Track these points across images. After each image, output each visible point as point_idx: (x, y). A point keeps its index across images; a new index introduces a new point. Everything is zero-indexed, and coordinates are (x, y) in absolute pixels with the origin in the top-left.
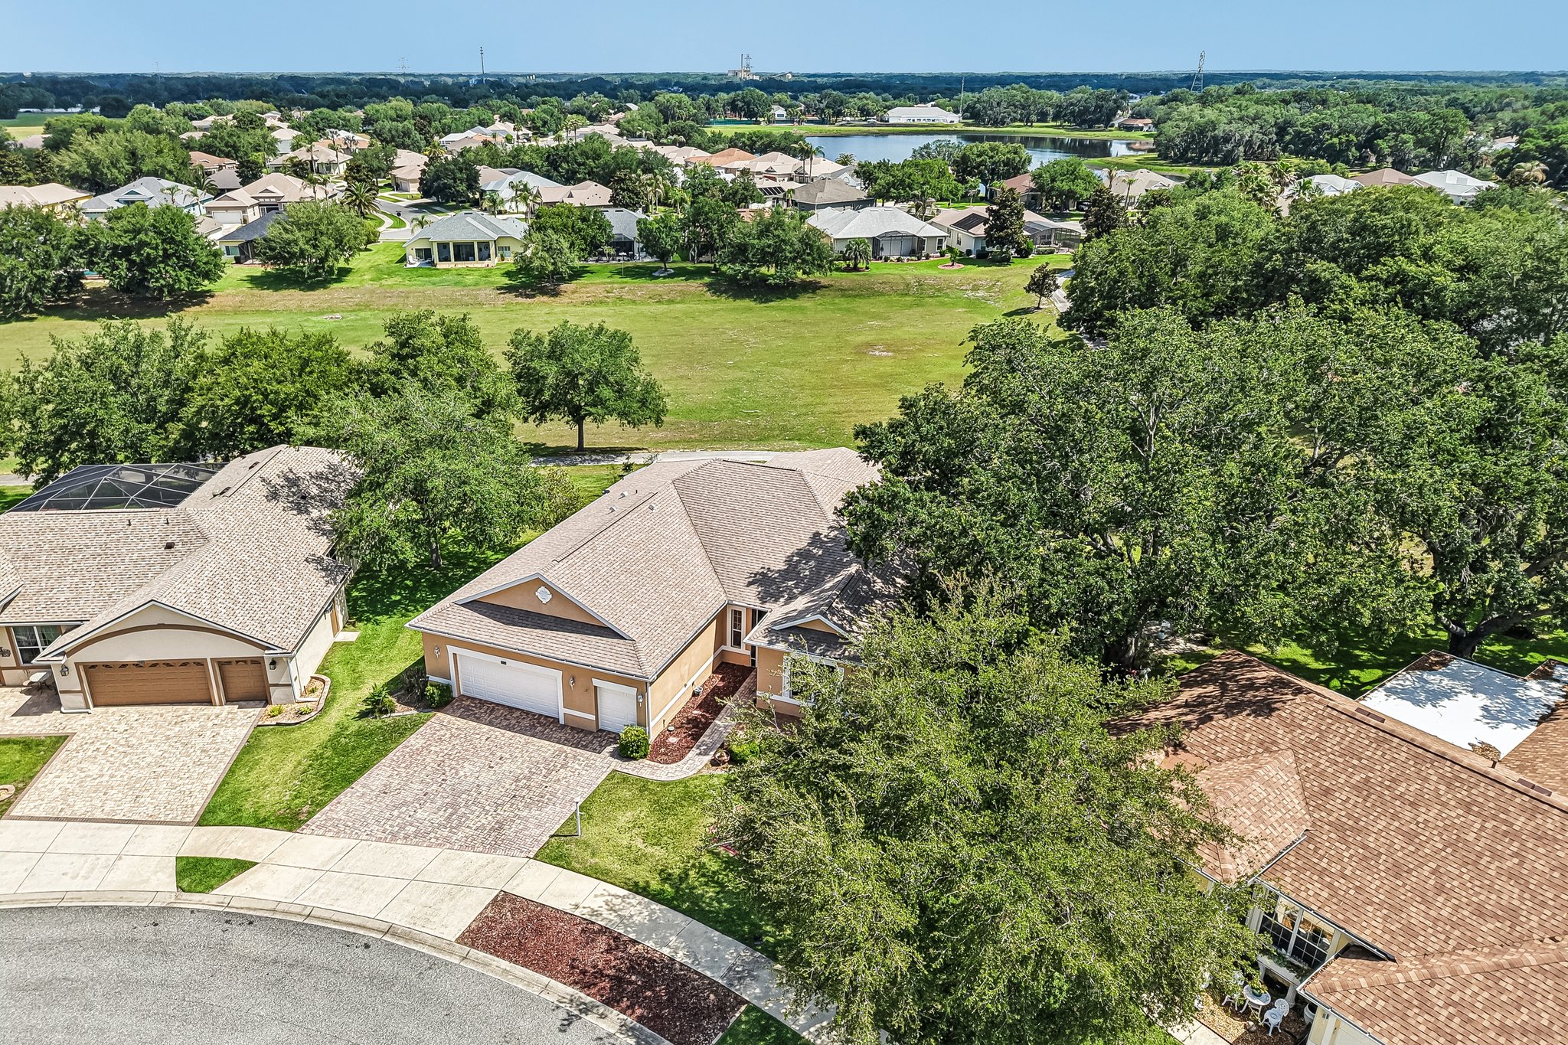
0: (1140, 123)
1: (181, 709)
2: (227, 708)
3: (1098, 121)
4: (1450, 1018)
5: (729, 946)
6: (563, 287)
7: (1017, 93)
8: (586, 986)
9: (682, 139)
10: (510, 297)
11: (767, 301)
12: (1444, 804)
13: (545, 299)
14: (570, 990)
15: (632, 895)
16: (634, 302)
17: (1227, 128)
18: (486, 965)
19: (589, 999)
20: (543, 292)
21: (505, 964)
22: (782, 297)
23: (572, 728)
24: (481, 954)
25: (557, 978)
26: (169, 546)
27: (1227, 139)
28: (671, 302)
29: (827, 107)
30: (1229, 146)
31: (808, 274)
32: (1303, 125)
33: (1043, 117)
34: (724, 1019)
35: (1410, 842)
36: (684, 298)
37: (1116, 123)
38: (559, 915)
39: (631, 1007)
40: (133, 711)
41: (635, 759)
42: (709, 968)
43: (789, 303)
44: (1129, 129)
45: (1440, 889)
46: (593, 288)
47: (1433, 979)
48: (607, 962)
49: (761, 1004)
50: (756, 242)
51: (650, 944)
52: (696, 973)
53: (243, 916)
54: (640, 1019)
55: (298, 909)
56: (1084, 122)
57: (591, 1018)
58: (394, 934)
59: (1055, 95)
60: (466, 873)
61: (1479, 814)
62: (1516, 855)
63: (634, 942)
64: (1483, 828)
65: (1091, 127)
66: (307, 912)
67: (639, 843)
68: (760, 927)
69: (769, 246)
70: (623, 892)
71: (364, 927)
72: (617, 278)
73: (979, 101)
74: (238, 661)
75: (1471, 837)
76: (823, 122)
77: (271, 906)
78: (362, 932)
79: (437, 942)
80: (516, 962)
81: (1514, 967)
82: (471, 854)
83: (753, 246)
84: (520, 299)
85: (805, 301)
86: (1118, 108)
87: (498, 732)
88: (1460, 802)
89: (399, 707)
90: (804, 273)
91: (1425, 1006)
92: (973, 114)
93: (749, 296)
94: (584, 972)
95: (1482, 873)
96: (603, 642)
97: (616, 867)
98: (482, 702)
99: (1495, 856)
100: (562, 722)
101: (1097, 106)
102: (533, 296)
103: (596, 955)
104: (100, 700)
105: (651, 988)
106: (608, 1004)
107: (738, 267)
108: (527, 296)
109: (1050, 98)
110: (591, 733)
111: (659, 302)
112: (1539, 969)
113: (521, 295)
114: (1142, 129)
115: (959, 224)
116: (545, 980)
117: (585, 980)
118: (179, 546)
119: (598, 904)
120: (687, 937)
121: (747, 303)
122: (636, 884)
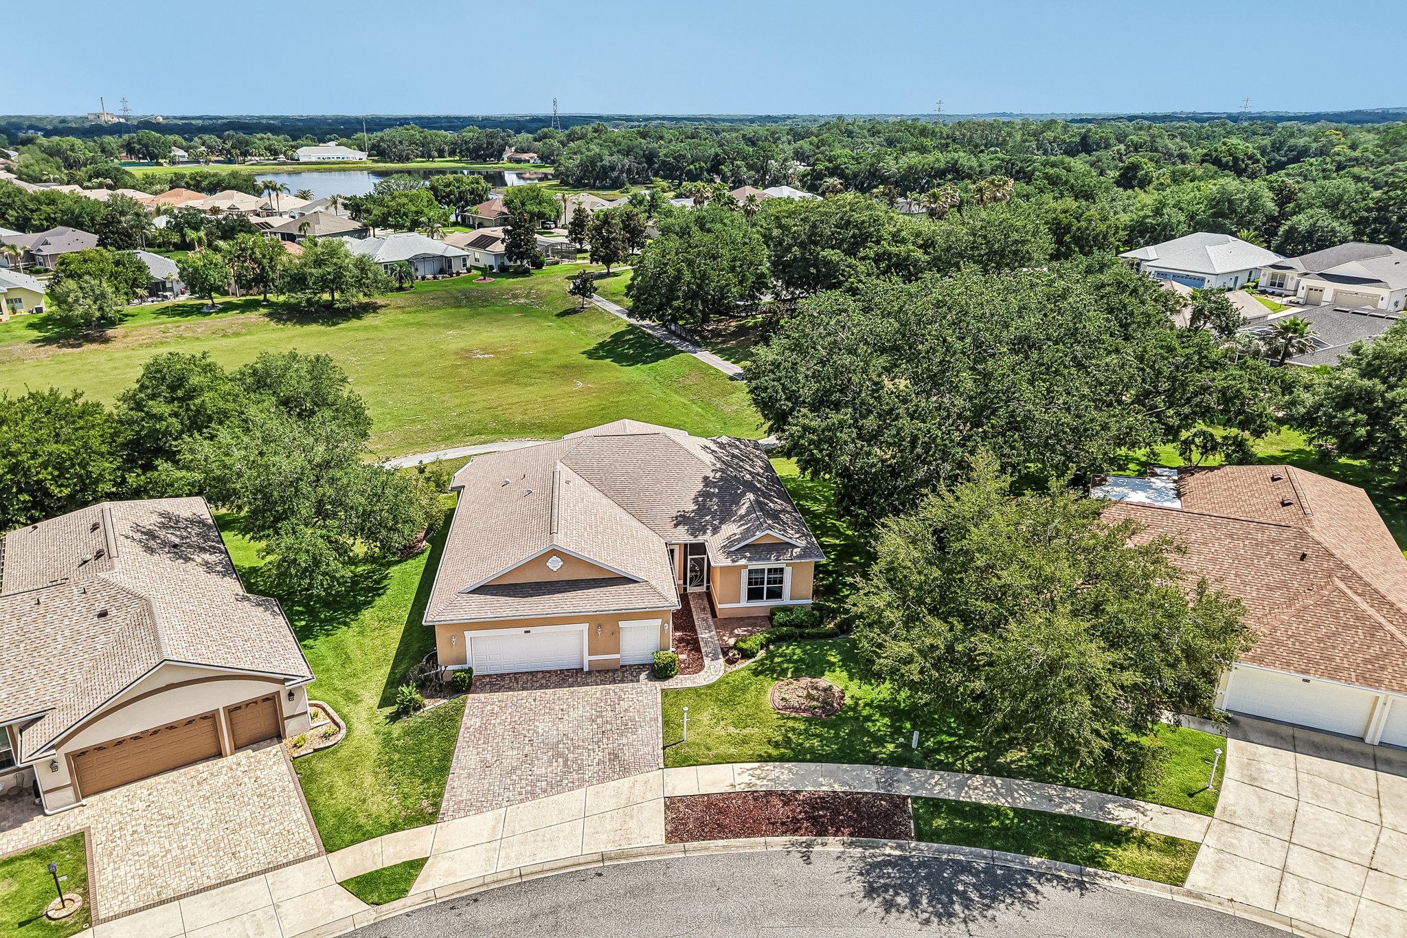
0: (525, 156)
1: (191, 770)
2: (241, 755)
3: (491, 156)
4: (1294, 644)
5: (862, 770)
6: (110, 332)
7: (416, 133)
8: (795, 831)
9: (109, 181)
10: (53, 349)
11: (334, 324)
12: (1219, 539)
13: (94, 346)
14: (785, 838)
15: (764, 764)
16: (198, 339)
17: (610, 158)
18: (706, 849)
19: (804, 838)
20: (90, 339)
21: (720, 842)
22: (348, 319)
23: (599, 672)
24: (696, 844)
25: (768, 836)
26: (103, 614)
27: (613, 168)
28: (236, 334)
29: (233, 147)
30: (616, 174)
31: (369, 296)
32: (666, 156)
33: (441, 154)
34: (905, 812)
35: (1215, 564)
36: (248, 329)
37: (505, 156)
38: (726, 797)
39: (838, 830)
40: (139, 789)
41: (672, 677)
42: (865, 787)
43: (355, 323)
44: (519, 161)
45: (1244, 583)
46: (144, 330)
47: (1275, 629)
48: (793, 811)
49: (918, 793)
50: (313, 271)
51: (810, 788)
52: (859, 793)
53: (462, 898)
54: (851, 835)
55: (507, 875)
56: (480, 157)
57: (817, 848)
58: (610, 859)
59: (450, 135)
60: (624, 797)
61: (1238, 539)
62: (1268, 554)
63: (798, 792)
64: (1245, 546)
65: (485, 161)
66: (517, 873)
67: (732, 730)
68: (869, 752)
69: (329, 273)
70: (756, 765)
71: (579, 864)
72: (164, 318)
73: (382, 139)
74: (248, 704)
75: (1242, 552)
76: (230, 162)
77: (480, 881)
78: (582, 868)
79: (652, 850)
80: (727, 837)
81: (1305, 608)
82: (612, 783)
83: (311, 275)
84: (65, 350)
85: (369, 320)
86: (506, 144)
87: (538, 693)
88: (1226, 535)
89: (426, 701)
90: (365, 295)
91: (1279, 643)
92: (379, 152)
93: (315, 321)
94: (783, 824)
95: (1258, 569)
96: (621, 589)
97: (732, 750)
98: (502, 676)
99: (1260, 558)
100: (586, 669)
101: (488, 143)
102: (80, 345)
103: (781, 811)
104: (88, 790)
105: (840, 814)
106: (820, 835)
107: (300, 295)
108: (73, 346)
109: (445, 137)
110: (617, 670)
111: (224, 336)
112: (1316, 605)
113: (64, 346)
114: (529, 161)
115: (473, 244)
116: (762, 839)
117: (791, 826)
118: (113, 612)
119: (746, 778)
120: (830, 774)
121: (314, 328)
122: (760, 756)
